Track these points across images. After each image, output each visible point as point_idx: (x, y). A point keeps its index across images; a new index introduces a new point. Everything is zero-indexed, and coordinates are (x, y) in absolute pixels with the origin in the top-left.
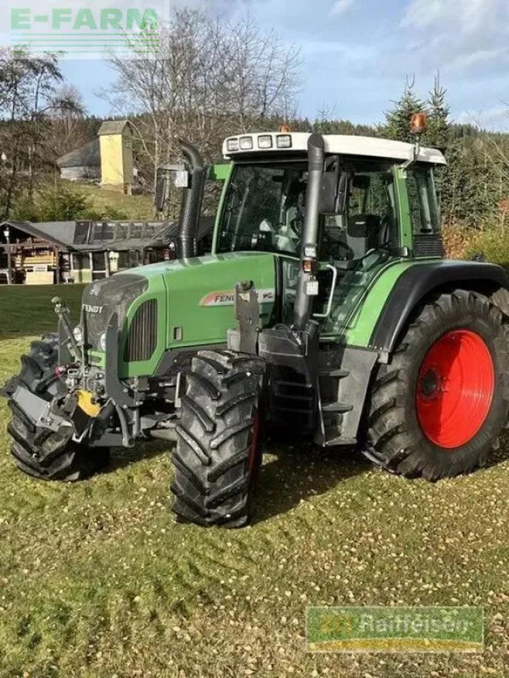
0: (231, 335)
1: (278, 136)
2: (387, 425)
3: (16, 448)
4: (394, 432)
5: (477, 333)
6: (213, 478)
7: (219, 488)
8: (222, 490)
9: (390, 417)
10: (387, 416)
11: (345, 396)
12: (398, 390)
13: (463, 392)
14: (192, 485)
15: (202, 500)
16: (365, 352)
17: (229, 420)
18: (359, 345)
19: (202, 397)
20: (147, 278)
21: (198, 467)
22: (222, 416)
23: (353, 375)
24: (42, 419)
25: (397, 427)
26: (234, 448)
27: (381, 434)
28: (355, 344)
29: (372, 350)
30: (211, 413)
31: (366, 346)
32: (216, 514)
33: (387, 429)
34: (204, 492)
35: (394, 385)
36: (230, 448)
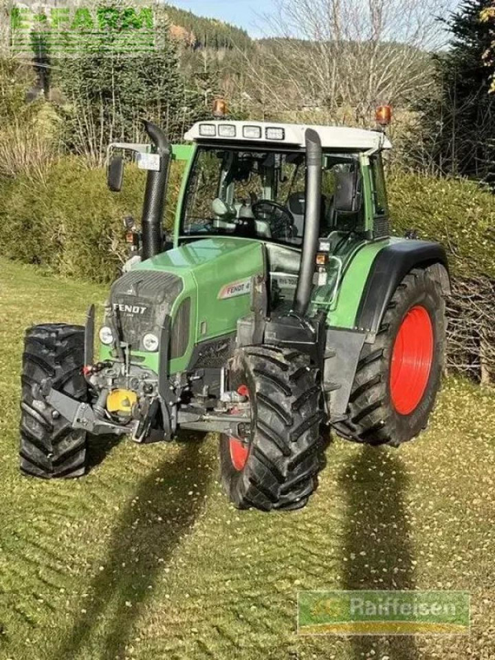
0: (241, 325)
1: (267, 128)
2: (369, 400)
3: (25, 449)
4: (377, 405)
5: (425, 308)
6: (291, 467)
7: (296, 476)
8: (298, 477)
9: (373, 392)
10: (370, 391)
11: (331, 375)
12: (381, 367)
13: (404, 361)
14: (271, 474)
15: (276, 487)
16: (349, 333)
17: (303, 414)
18: (343, 326)
19: (275, 393)
20: (180, 276)
21: (278, 458)
22: (298, 411)
23: (340, 356)
24: (78, 420)
25: (380, 402)
26: (310, 439)
27: (362, 408)
28: (339, 326)
29: (358, 331)
30: (287, 407)
31: (351, 328)
32: (286, 498)
33: (370, 402)
34: (282, 480)
35: (379, 363)
36: (307, 439)
